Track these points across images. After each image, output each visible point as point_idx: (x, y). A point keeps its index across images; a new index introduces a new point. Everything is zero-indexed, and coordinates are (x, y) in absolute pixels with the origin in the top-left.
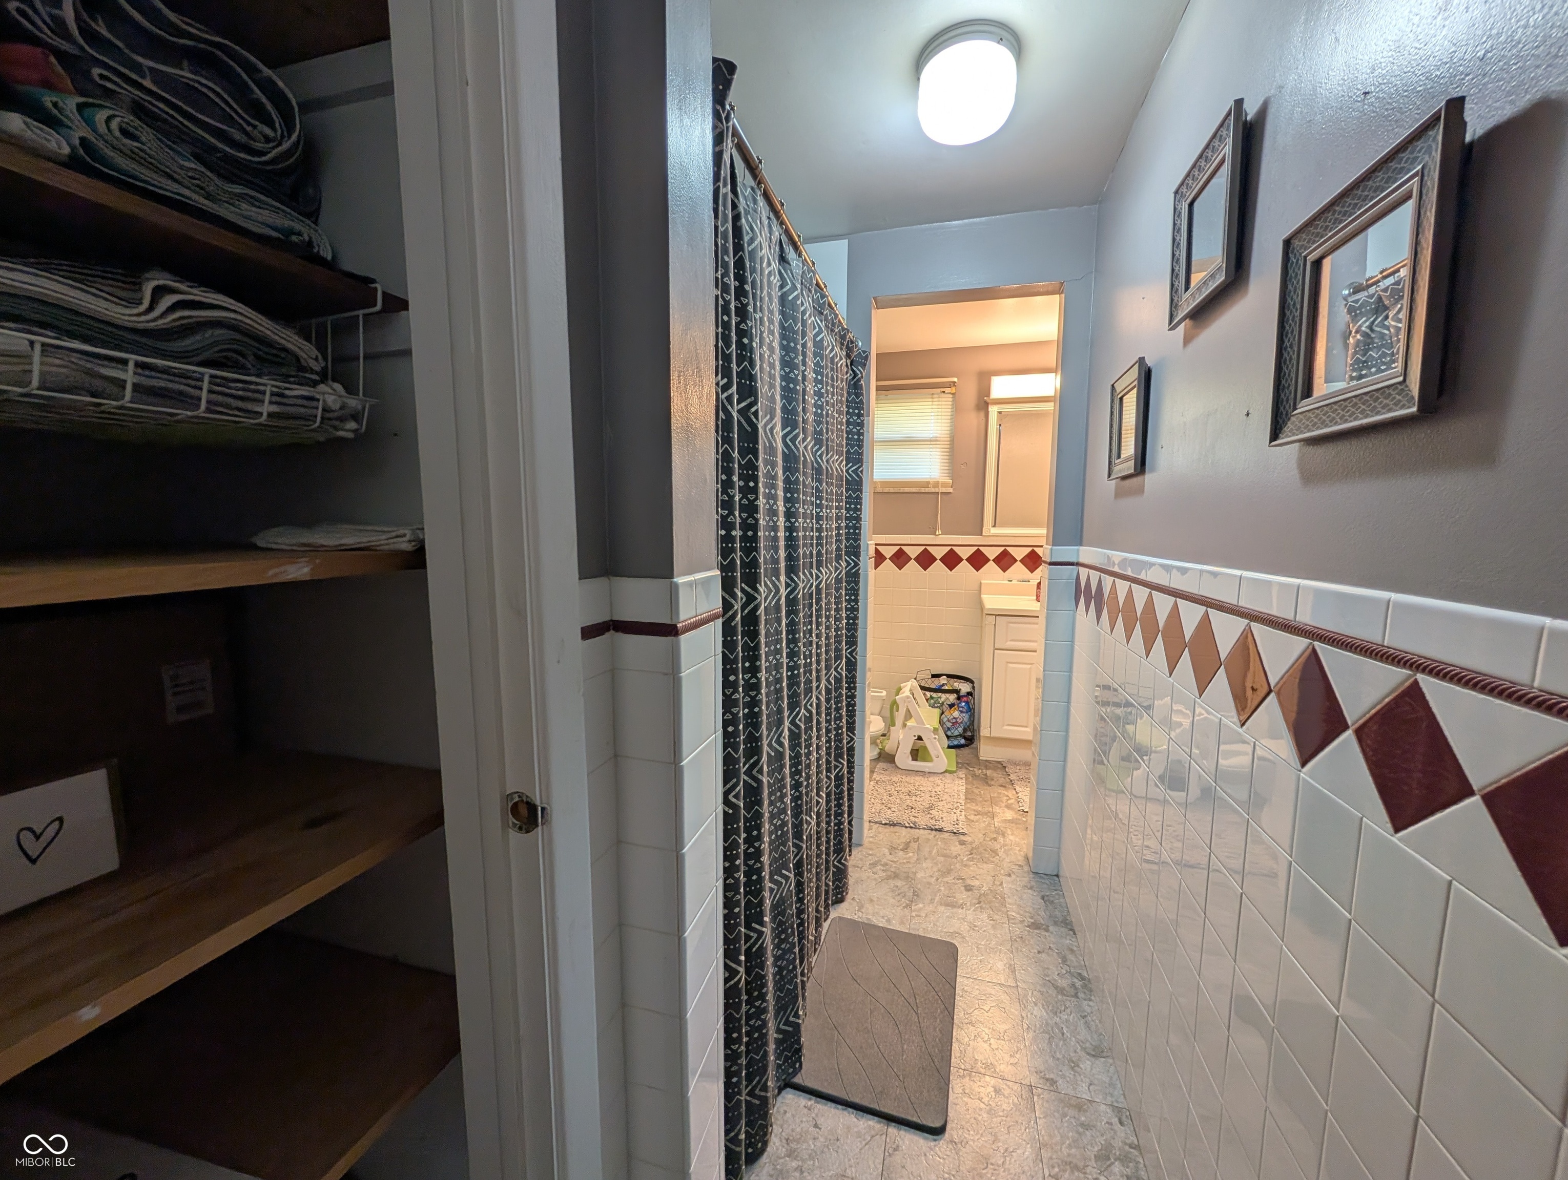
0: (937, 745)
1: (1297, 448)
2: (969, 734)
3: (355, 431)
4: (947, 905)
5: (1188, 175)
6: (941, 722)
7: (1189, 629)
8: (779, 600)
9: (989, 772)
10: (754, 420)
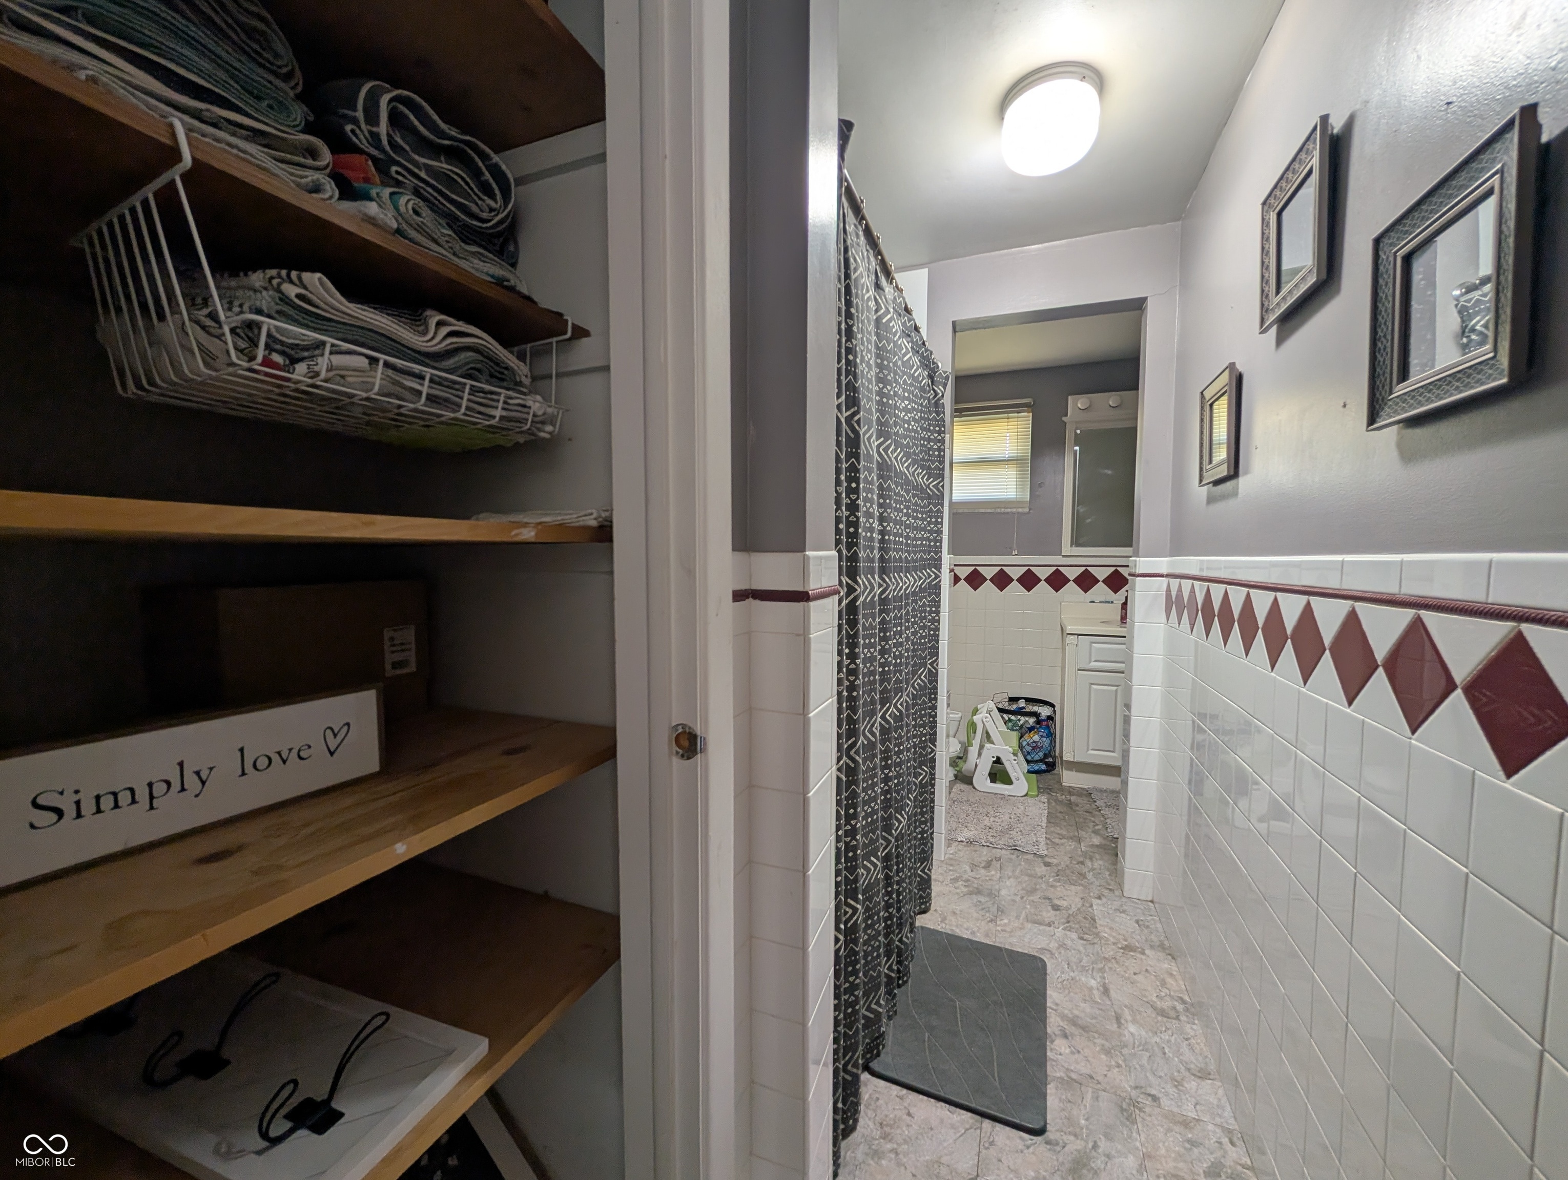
0: (1016, 767)
1: (1396, 432)
2: (1051, 760)
3: (550, 433)
4: (1035, 922)
5: (1275, 187)
6: (1021, 747)
7: (1290, 620)
8: (874, 596)
9: (1073, 798)
10: (857, 427)
